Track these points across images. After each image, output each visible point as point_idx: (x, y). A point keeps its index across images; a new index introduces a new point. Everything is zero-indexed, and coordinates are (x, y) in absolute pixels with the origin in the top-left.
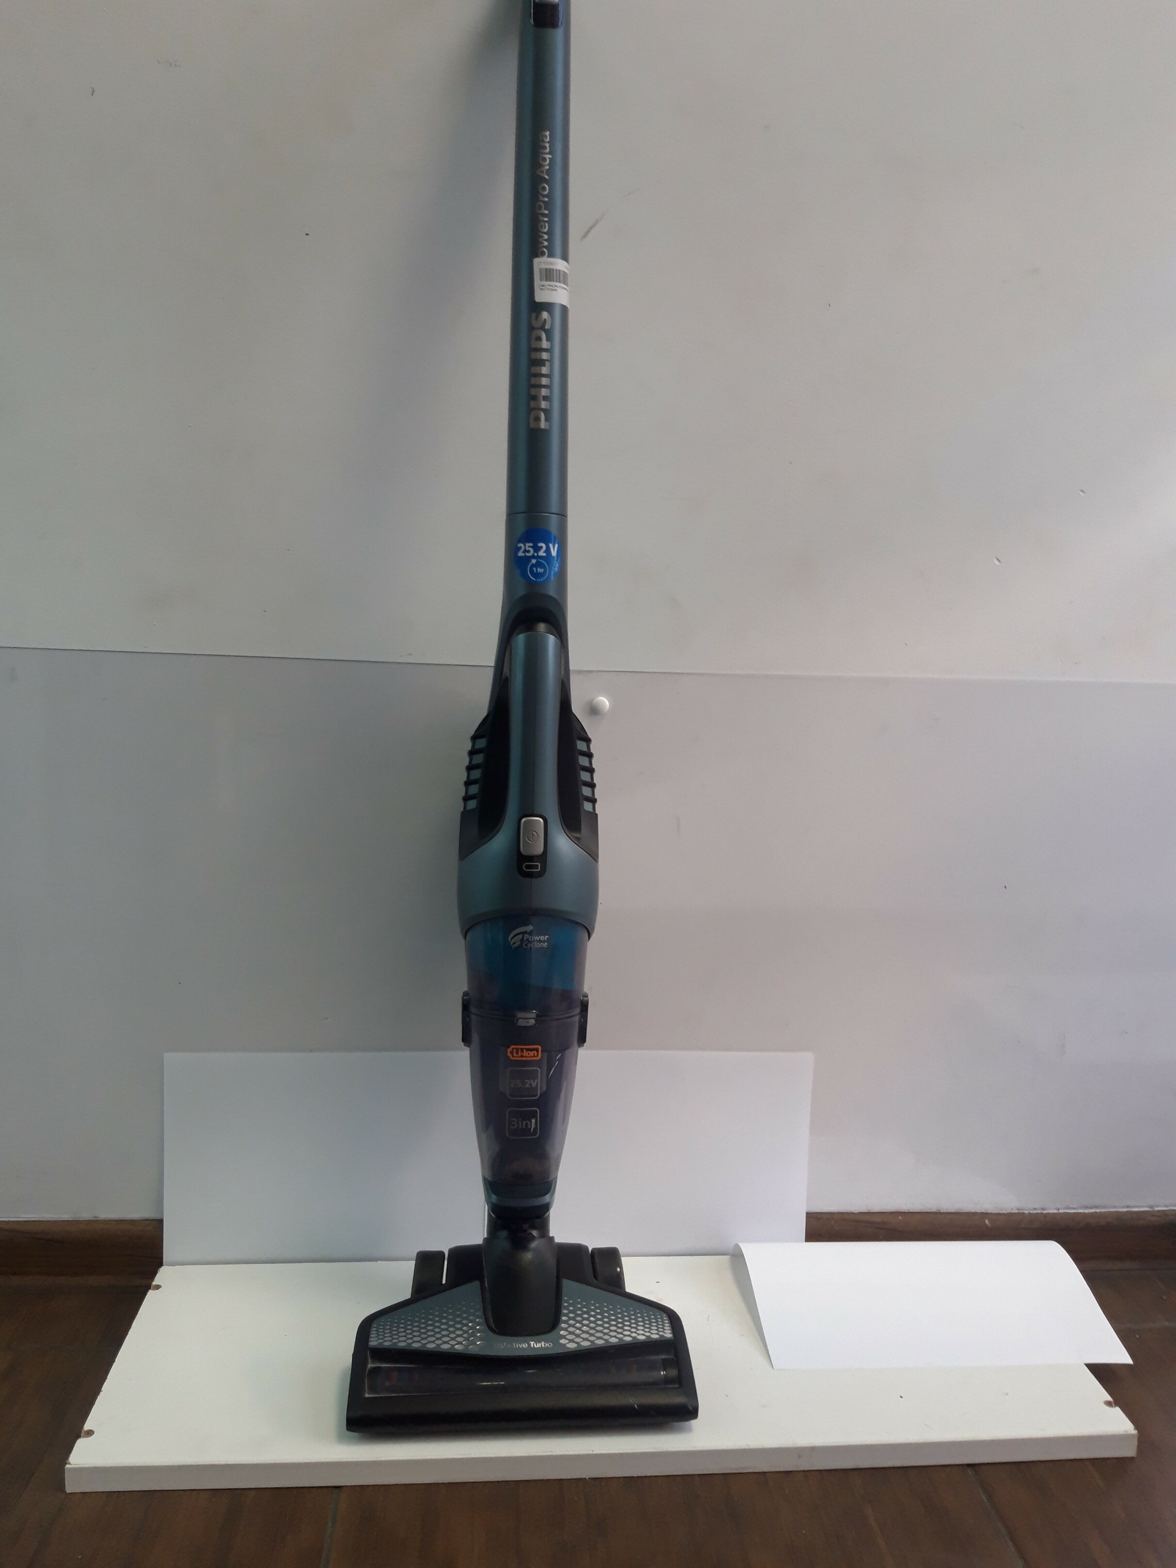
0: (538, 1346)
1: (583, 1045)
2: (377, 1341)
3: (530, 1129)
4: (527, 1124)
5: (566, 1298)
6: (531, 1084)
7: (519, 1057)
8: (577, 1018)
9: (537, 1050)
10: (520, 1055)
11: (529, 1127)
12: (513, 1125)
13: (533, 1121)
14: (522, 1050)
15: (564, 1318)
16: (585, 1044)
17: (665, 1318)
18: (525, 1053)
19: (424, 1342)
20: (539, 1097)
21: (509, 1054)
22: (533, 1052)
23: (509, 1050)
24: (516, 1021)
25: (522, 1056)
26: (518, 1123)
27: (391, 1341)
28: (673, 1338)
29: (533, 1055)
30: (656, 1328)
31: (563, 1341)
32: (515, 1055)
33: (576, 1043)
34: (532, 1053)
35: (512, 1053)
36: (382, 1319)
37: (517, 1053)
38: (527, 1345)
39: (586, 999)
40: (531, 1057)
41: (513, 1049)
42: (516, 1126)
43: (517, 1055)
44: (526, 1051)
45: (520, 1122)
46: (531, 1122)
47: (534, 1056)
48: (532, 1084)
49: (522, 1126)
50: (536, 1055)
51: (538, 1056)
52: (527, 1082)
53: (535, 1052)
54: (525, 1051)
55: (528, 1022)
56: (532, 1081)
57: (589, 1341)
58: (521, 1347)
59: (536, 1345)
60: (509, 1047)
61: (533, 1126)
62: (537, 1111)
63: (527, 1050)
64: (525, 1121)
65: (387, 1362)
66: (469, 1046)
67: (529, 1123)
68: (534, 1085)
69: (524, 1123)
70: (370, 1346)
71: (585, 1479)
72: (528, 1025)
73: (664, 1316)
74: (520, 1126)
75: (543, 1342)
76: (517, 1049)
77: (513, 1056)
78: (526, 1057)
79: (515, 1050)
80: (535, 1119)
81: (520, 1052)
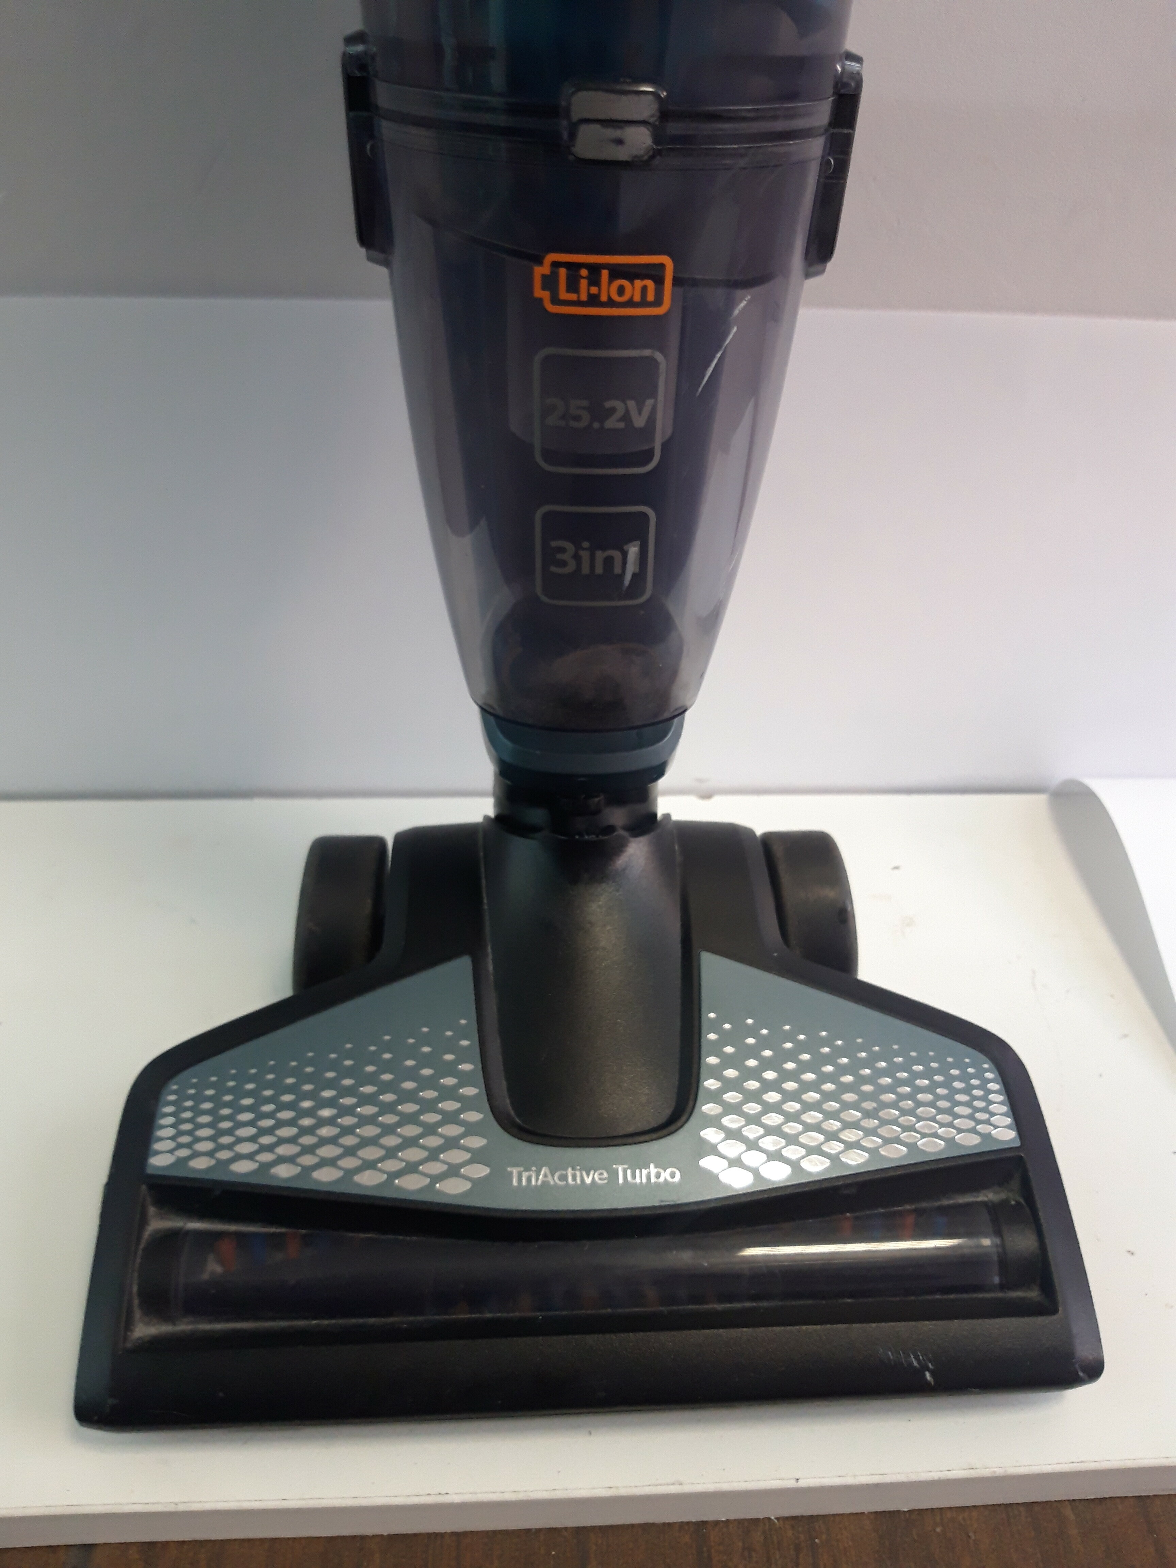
0: (638, 1180)
1: (823, 269)
2: (171, 1152)
3: (622, 576)
4: (608, 562)
5: (712, 1015)
6: (626, 418)
7: (579, 303)
8: (815, 147)
9: (655, 274)
10: (584, 297)
11: (617, 570)
12: (564, 564)
13: (633, 550)
14: (595, 270)
15: (711, 1084)
16: (830, 265)
17: (989, 1075)
18: (608, 289)
19: (308, 1160)
20: (658, 464)
21: (539, 292)
22: (638, 283)
23: (541, 271)
24: (565, 135)
25: (593, 301)
26: (577, 557)
27: (210, 1154)
28: (1018, 1144)
29: (637, 298)
30: (967, 1111)
31: (709, 1163)
32: (563, 293)
33: (797, 259)
34: (634, 289)
35: (550, 282)
36: (191, 1076)
37: (573, 286)
38: (606, 1175)
39: (853, 66)
40: (630, 303)
41: (556, 265)
42: (571, 567)
43: (573, 297)
44: (611, 280)
45: (585, 555)
46: (625, 554)
47: (644, 303)
48: (634, 413)
49: (592, 567)
50: (651, 297)
51: (658, 302)
52: (613, 410)
53: (650, 283)
54: (605, 273)
55: (622, 140)
56: (631, 404)
57: (787, 1161)
58: (588, 1181)
59: (634, 1177)
60: (539, 261)
61: (631, 568)
62: (645, 516)
63: (617, 272)
64: (604, 549)
65: (202, 1215)
66: (386, 263)
67: (616, 556)
68: (639, 422)
69: (600, 555)
70: (149, 1171)
71: (769, 1519)
72: (622, 154)
73: (986, 1066)
74: (586, 570)
75: (652, 1166)
76: (573, 267)
77: (555, 300)
78: (611, 303)
79: (563, 272)
80: (638, 543)
81: (584, 283)
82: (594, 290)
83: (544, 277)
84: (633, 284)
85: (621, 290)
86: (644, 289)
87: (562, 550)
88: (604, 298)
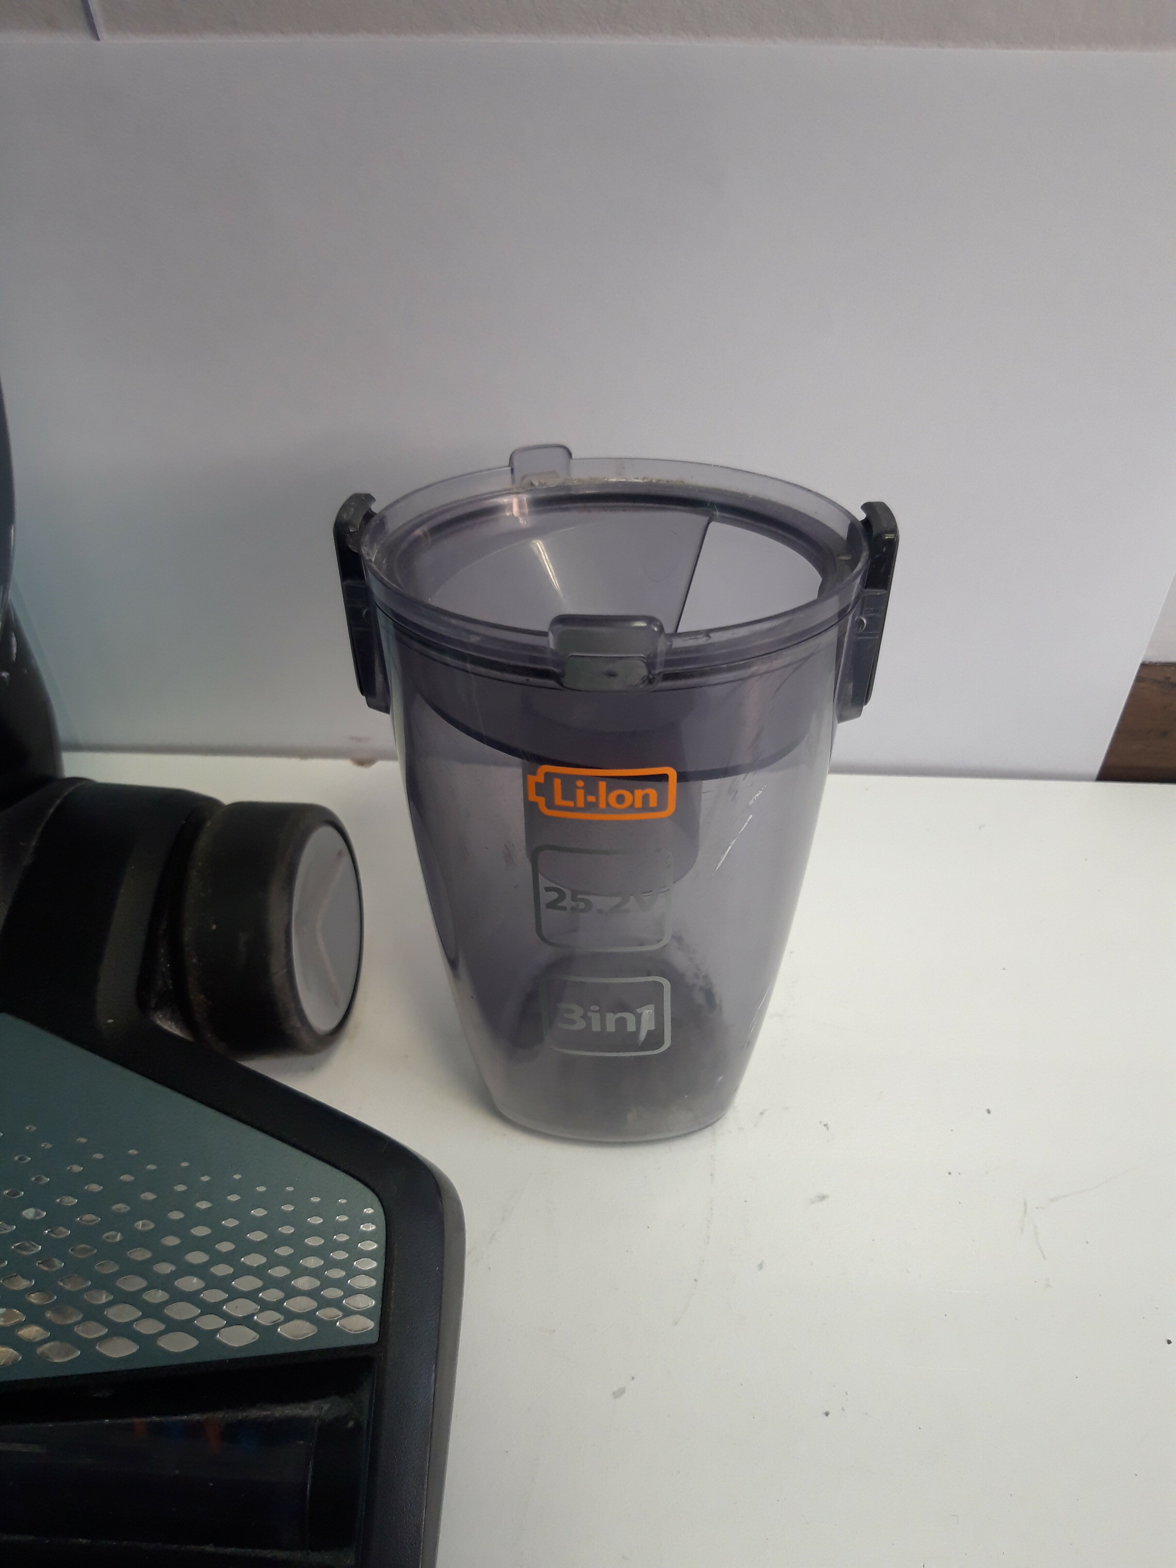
1: (859, 713)
3: (636, 1033)
4: (621, 1022)
7: (575, 809)
9: (664, 778)
10: (581, 804)
11: (631, 1029)
12: (572, 1022)
13: (648, 1012)
14: (591, 782)
18: (606, 798)
21: (533, 796)
22: (639, 793)
23: (534, 779)
25: (592, 808)
26: (587, 1017)
29: (638, 804)
32: (559, 801)
33: (829, 709)
34: (635, 797)
35: (544, 790)
37: (569, 795)
40: (631, 810)
41: (549, 776)
42: (582, 1025)
43: (571, 804)
44: (609, 790)
45: (595, 1016)
46: (639, 1016)
47: (646, 808)
49: (603, 1026)
50: (653, 803)
51: (661, 806)
53: (652, 792)
54: (602, 785)
55: (612, 675)
60: (532, 771)
61: (646, 1027)
62: (661, 985)
63: (615, 783)
64: (615, 1012)
67: (630, 1018)
69: (612, 1017)
72: (615, 685)
74: (596, 1028)
76: (569, 779)
77: (550, 805)
78: (611, 810)
79: (557, 782)
80: (652, 1006)
81: (580, 793)
82: (592, 799)
83: (538, 784)
84: (633, 793)
85: (620, 799)
86: (646, 798)
87: (572, 1011)
88: (602, 805)
